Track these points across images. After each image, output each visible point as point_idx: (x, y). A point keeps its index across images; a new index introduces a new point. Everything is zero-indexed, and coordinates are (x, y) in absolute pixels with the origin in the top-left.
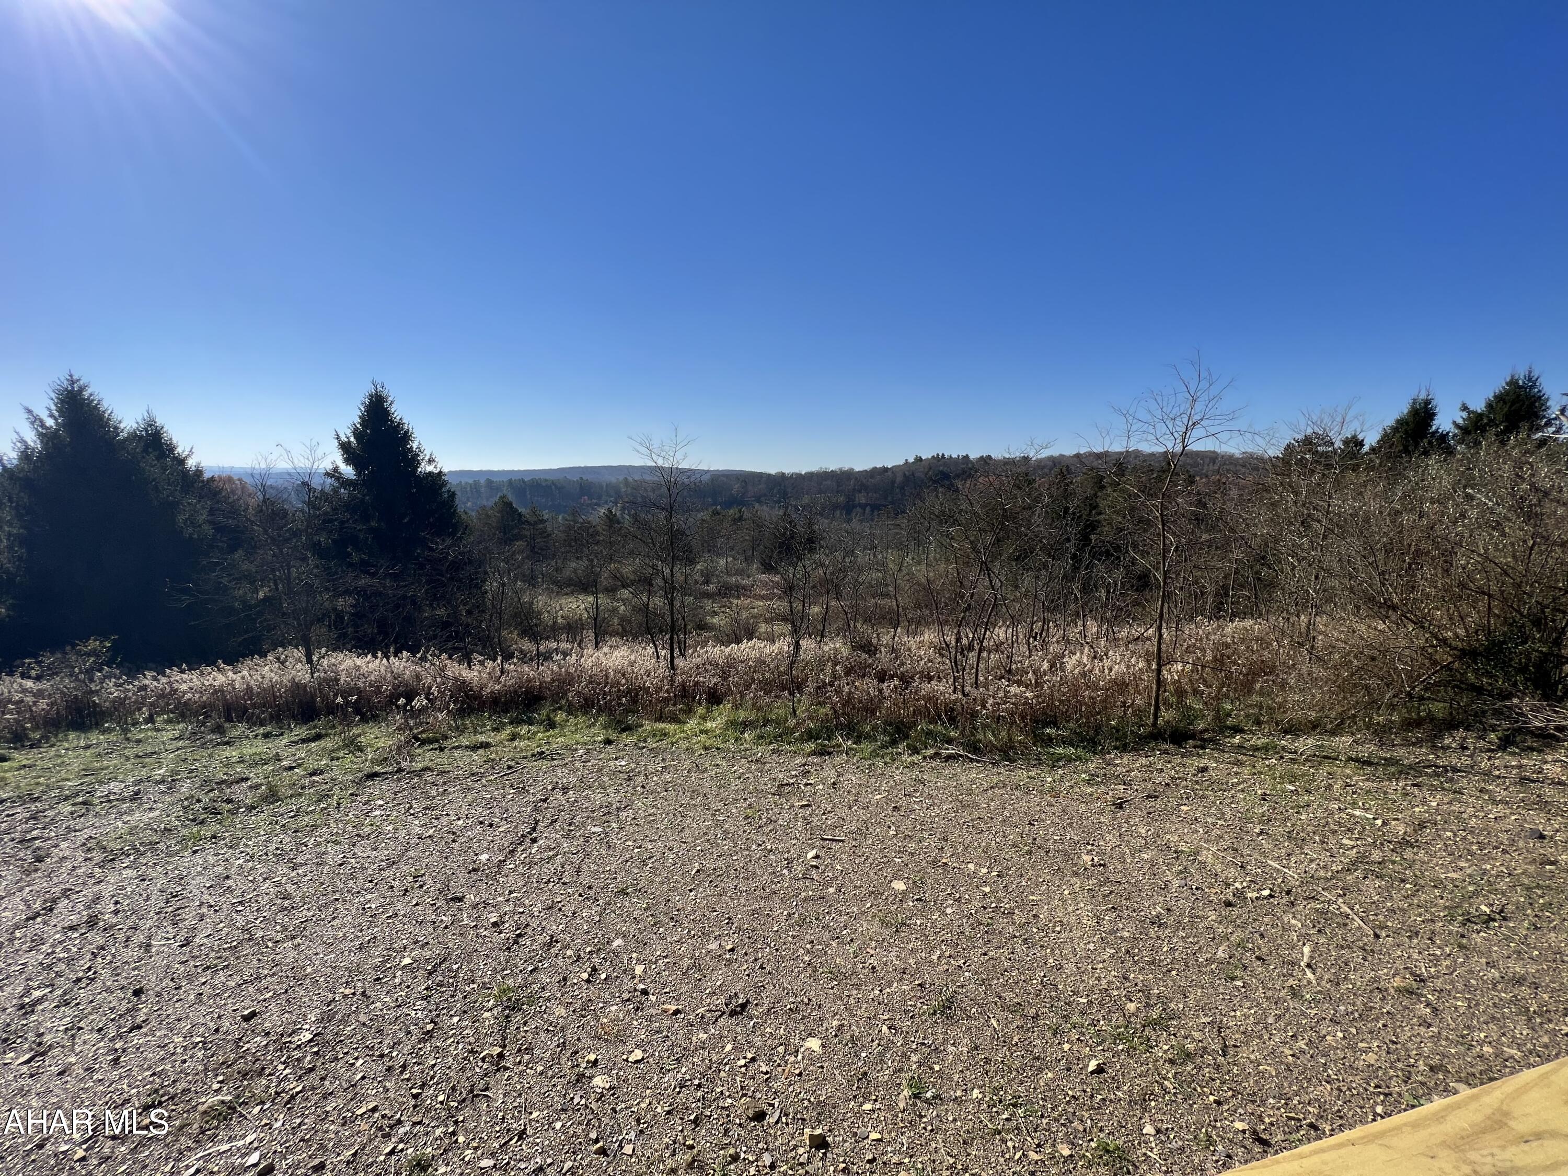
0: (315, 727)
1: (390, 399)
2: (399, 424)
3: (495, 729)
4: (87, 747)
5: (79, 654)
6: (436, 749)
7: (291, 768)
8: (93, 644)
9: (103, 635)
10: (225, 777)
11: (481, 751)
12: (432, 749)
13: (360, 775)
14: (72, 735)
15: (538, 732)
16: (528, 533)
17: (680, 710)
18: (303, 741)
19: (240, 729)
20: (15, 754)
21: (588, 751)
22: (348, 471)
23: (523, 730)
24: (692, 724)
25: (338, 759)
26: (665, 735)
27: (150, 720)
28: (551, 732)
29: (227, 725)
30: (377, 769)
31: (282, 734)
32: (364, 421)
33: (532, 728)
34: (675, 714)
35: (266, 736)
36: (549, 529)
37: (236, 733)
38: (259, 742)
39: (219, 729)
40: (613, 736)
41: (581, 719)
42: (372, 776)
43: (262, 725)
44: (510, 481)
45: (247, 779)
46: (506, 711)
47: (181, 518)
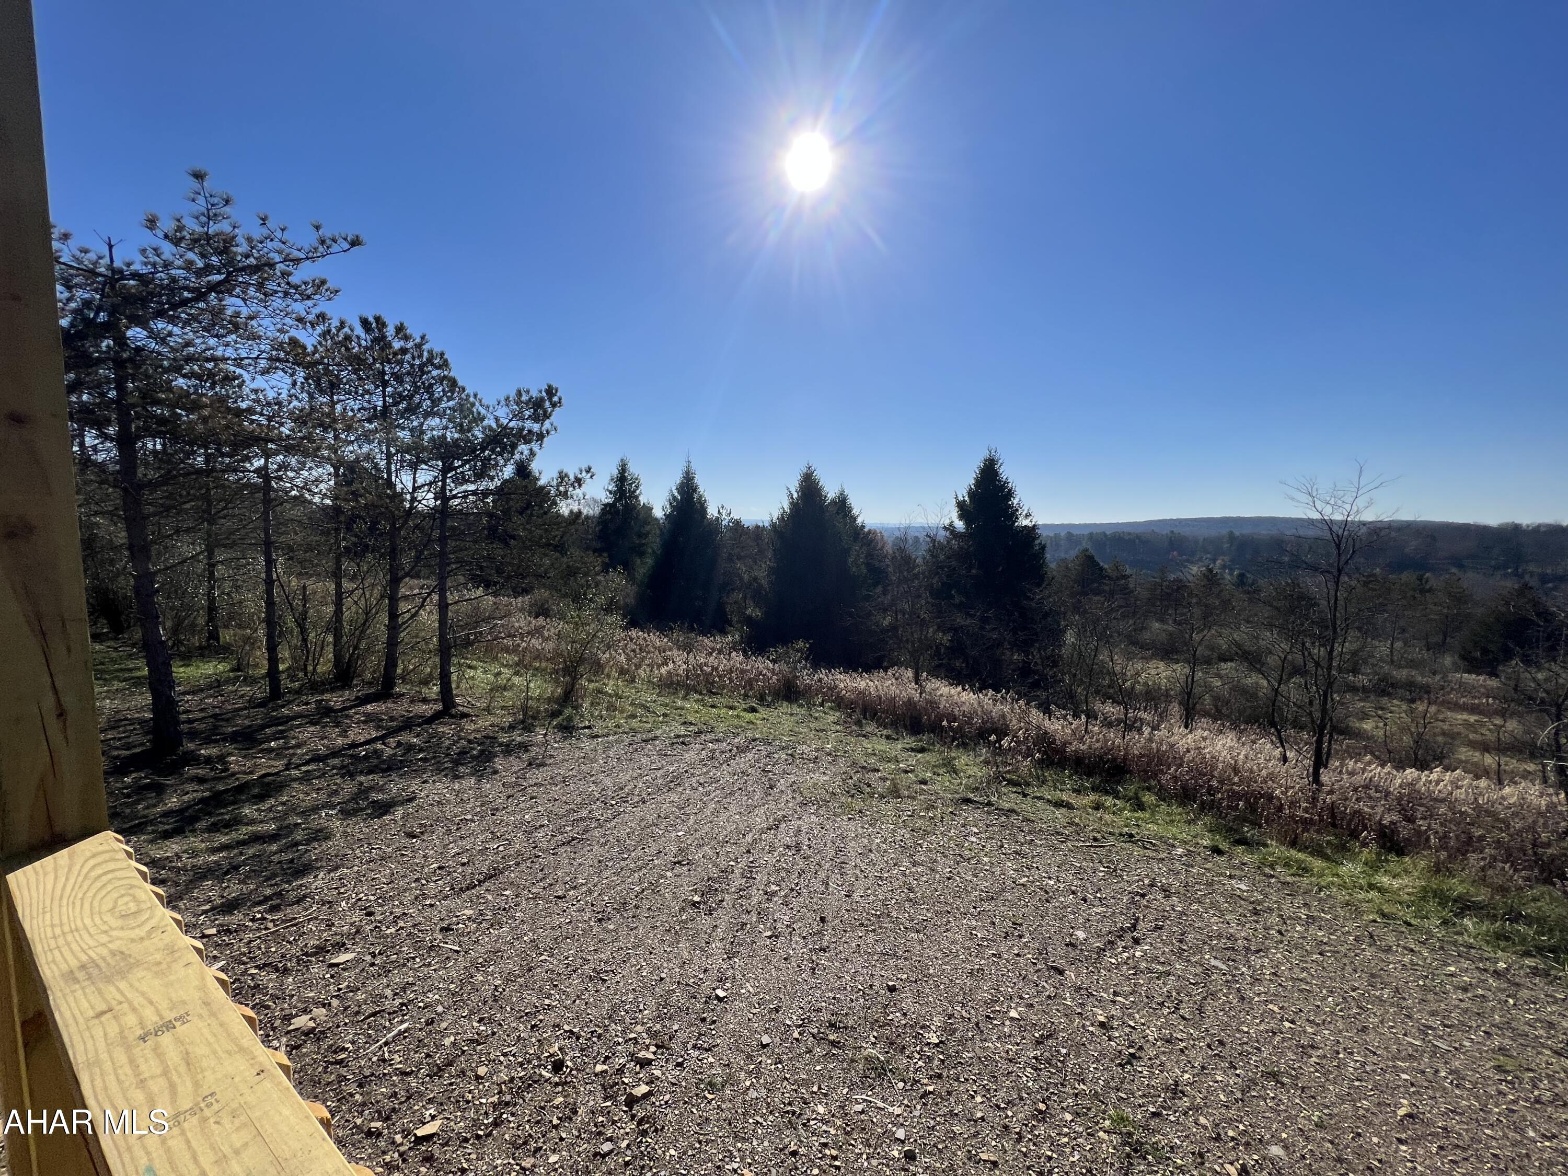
0: (921, 740)
1: (1001, 461)
2: (1005, 483)
3: (1077, 791)
4: (792, 715)
5: (793, 648)
6: (1019, 793)
7: (906, 772)
8: (801, 644)
9: (806, 639)
10: (865, 764)
11: (1063, 810)
12: (1015, 792)
13: (957, 796)
14: (785, 704)
15: (1124, 809)
16: (1107, 588)
17: (1328, 842)
18: (913, 750)
19: (870, 727)
20: (761, 709)
21: (1189, 853)
22: (960, 525)
23: (1109, 801)
24: (1349, 869)
25: (938, 775)
26: (1305, 870)
27: (822, 705)
28: (1139, 814)
29: (864, 721)
30: (971, 795)
31: (897, 739)
32: (979, 482)
33: (1118, 802)
34: (1321, 846)
35: (888, 737)
36: (1131, 586)
37: (869, 729)
38: (883, 741)
39: (858, 723)
40: (1224, 846)
41: (1175, 809)
42: (967, 801)
43: (885, 728)
44: (1091, 534)
45: (878, 771)
46: (1089, 775)
47: (850, 560)
